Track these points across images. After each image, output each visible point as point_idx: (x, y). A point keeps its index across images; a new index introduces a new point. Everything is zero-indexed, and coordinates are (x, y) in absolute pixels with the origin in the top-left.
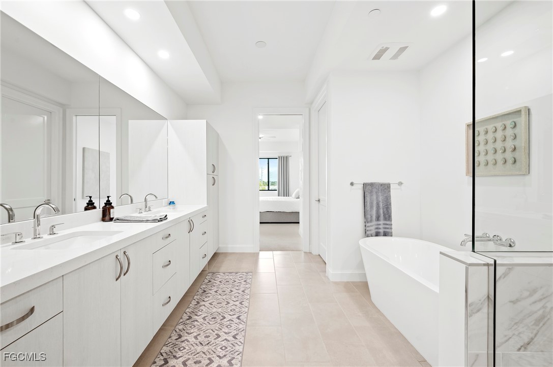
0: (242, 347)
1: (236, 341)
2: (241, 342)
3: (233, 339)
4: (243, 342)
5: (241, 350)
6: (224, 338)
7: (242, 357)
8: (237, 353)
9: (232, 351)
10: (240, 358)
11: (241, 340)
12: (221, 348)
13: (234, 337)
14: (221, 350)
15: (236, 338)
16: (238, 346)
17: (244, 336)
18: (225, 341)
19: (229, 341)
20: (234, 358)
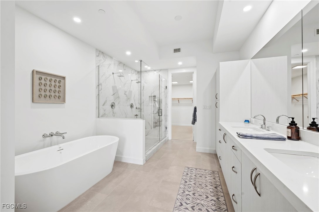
0: (178, 197)
1: (181, 201)
2: (178, 200)
3: (182, 203)
4: (177, 200)
5: (178, 196)
6: (188, 205)
7: (178, 193)
8: (180, 195)
9: (183, 196)
10: (179, 192)
11: (178, 201)
12: (189, 199)
13: (182, 205)
14: (190, 198)
15: (181, 203)
16: (180, 198)
17: (176, 203)
18: (187, 203)
19: (185, 203)
20: (182, 193)
